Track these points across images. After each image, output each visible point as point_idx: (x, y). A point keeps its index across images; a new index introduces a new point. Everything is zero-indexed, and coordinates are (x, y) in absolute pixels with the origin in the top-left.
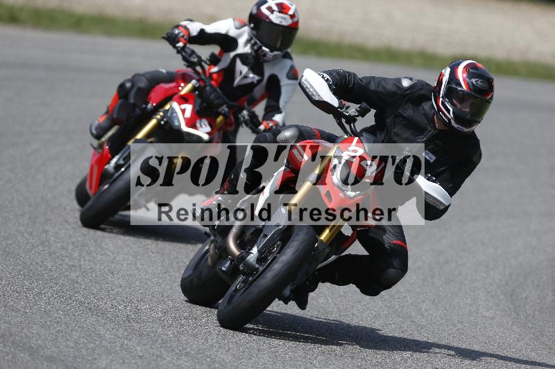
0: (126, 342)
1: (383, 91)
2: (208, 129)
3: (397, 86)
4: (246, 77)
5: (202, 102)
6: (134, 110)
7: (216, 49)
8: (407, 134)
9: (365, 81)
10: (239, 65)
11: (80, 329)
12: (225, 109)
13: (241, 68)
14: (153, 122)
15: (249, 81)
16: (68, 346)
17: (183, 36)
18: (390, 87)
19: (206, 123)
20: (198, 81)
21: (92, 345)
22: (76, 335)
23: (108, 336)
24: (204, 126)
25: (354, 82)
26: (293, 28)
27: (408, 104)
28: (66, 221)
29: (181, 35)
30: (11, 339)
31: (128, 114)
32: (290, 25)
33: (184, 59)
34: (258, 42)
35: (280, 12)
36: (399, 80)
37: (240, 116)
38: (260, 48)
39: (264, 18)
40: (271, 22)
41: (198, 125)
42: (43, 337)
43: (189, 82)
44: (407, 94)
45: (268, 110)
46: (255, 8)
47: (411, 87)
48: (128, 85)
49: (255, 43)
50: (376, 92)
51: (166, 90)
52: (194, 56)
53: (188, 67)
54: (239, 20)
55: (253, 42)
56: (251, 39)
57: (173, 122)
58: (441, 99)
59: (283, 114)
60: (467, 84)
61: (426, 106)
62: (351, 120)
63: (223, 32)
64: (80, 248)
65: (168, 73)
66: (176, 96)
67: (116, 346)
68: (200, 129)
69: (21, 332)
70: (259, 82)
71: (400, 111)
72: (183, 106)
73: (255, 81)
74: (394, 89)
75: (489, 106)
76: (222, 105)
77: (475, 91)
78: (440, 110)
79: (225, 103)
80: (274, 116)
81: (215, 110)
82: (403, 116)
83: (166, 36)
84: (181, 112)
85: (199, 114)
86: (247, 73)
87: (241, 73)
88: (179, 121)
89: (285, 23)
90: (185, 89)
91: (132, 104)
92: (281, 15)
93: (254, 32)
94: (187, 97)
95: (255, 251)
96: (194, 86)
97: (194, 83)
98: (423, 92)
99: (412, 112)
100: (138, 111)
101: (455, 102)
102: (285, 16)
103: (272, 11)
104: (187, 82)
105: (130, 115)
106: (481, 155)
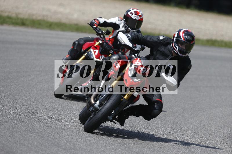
1: (152, 41)
5: (103, 49)
7: (110, 29)
9: (145, 37)
12: (112, 51)
14: (84, 57)
17: (96, 23)
18: (155, 39)
20: (102, 41)
25: (141, 37)
27: (162, 46)
32: (140, 19)
33: (97, 32)
35: (135, 14)
36: (159, 37)
38: (128, 28)
40: (132, 19)
41: (100, 58)
44: (162, 42)
46: (126, 13)
47: (163, 39)
48: (77, 43)
50: (149, 41)
51: (89, 44)
52: (100, 31)
53: (97, 35)
54: (120, 18)
56: (124, 25)
57: (91, 57)
58: (174, 44)
60: (184, 38)
61: (169, 47)
62: (138, 52)
63: (114, 22)
65: (92, 38)
66: (92, 47)
71: (159, 49)
72: (95, 50)
74: (157, 40)
75: (193, 47)
76: (110, 50)
77: (187, 41)
78: (174, 47)
79: (112, 49)
81: (107, 52)
82: (160, 51)
83: (89, 23)
84: (95, 52)
85: (101, 53)
88: (93, 56)
89: (137, 19)
90: (97, 44)
91: (76, 49)
92: (136, 16)
93: (125, 22)
94: (97, 47)
95: (98, 102)
96: (100, 44)
97: (100, 42)
98: (168, 41)
99: (163, 49)
100: (78, 53)
101: (179, 45)
102: (137, 16)
103: (132, 14)
104: (98, 41)
105: (76, 54)
106: (191, 66)
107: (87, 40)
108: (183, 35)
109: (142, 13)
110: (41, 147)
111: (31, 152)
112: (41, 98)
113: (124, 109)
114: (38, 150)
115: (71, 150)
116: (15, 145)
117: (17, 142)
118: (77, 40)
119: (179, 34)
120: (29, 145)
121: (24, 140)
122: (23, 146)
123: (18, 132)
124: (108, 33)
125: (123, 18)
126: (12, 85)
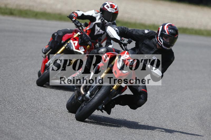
0: (54, 136)
1: (138, 34)
2: (84, 50)
3: (143, 33)
4: (99, 31)
6: (57, 43)
7: (88, 21)
8: (147, 50)
9: (131, 31)
10: (97, 27)
11: (37, 131)
12: (90, 43)
13: (97, 28)
14: (63, 48)
15: (100, 33)
16: (32, 137)
17: (75, 16)
18: (141, 33)
19: (83, 48)
20: (80, 32)
21: (41, 137)
22: (35, 133)
23: (47, 134)
24: (82, 49)
25: (127, 31)
26: (116, 13)
27: (147, 39)
28: (32, 90)
29: (74, 15)
30: (11, 135)
31: (55, 45)
33: (76, 25)
34: (103, 18)
36: (144, 31)
37: (96, 45)
38: (104, 21)
39: (105, 10)
40: (108, 11)
41: (80, 49)
42: (23, 134)
43: (77, 33)
44: (147, 36)
45: (107, 43)
46: (102, 6)
47: (148, 33)
48: (56, 34)
49: (102, 19)
50: (135, 35)
51: (69, 36)
52: (79, 23)
53: (77, 27)
54: (97, 11)
55: (101, 18)
56: (101, 17)
57: (71, 48)
58: (159, 37)
59: (112, 45)
60: (168, 32)
61: (154, 40)
62: (125, 45)
63: (91, 15)
64: (37, 100)
65: (70, 30)
66: (72, 38)
67: (50, 138)
68: (81, 50)
69: (14, 132)
70: (104, 33)
71: (144, 42)
72: (74, 42)
73: (102, 33)
75: (176, 40)
77: (171, 34)
78: (158, 41)
79: (90, 41)
80: (109, 46)
81: (86, 43)
82: (145, 44)
83: (69, 16)
84: (74, 44)
85: (80, 44)
86: (100, 30)
87: (97, 30)
88: (73, 47)
89: (113, 12)
90: (76, 36)
91: (56, 41)
93: (102, 15)
94: (76, 38)
95: (89, 92)
96: (79, 35)
97: (79, 33)
98: (153, 35)
99: (149, 43)
100: (58, 44)
101: (164, 38)
102: (113, 9)
103: (108, 7)
104: (76, 33)
105: (56, 45)
106: (174, 58)
107: (66, 32)
108: (167, 29)
109: (117, 7)
110: (28, 126)
111: (18, 130)
112: (27, 81)
113: (112, 99)
114: (25, 129)
115: (55, 128)
116: (4, 124)
117: (6, 121)
118: (56, 31)
119: (163, 28)
120: (17, 124)
121: (13, 119)
122: (12, 125)
123: (7, 112)
124: (86, 25)
125: (99, 11)
126: (2, 69)
